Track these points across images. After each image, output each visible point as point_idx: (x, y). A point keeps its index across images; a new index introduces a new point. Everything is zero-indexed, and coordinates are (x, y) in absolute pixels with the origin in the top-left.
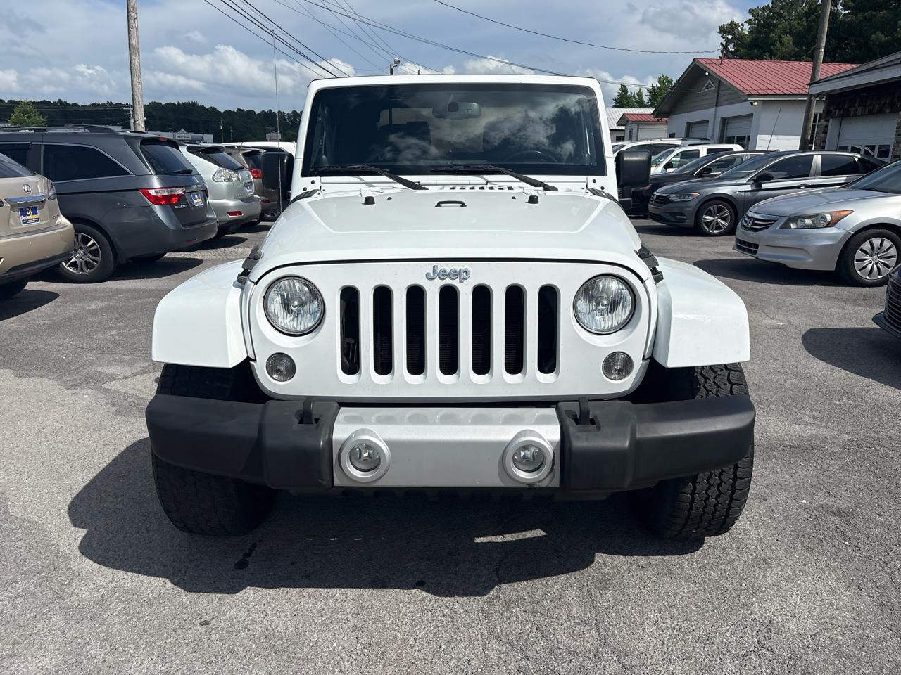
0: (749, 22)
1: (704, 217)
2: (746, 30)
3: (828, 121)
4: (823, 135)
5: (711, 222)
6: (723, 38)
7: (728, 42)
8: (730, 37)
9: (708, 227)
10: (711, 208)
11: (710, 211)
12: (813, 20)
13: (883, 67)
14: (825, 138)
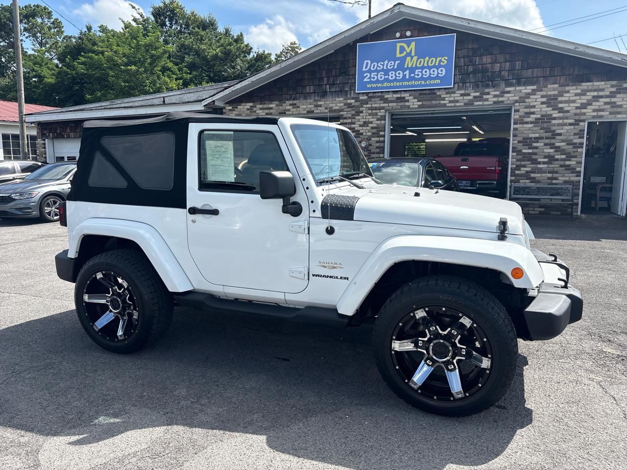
1: (46, 208)
3: (44, 140)
4: (43, 150)
5: (50, 212)
9: (50, 215)
10: (49, 201)
11: (48, 204)
13: (97, 109)
14: (45, 151)
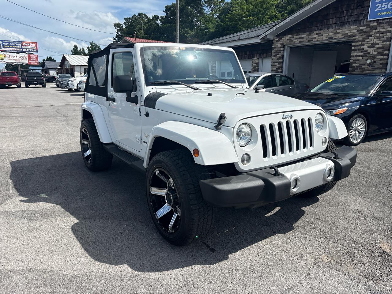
0: (125, 23)
2: (124, 27)
6: (116, 29)
7: (118, 31)
8: (119, 29)
12: (150, 25)
